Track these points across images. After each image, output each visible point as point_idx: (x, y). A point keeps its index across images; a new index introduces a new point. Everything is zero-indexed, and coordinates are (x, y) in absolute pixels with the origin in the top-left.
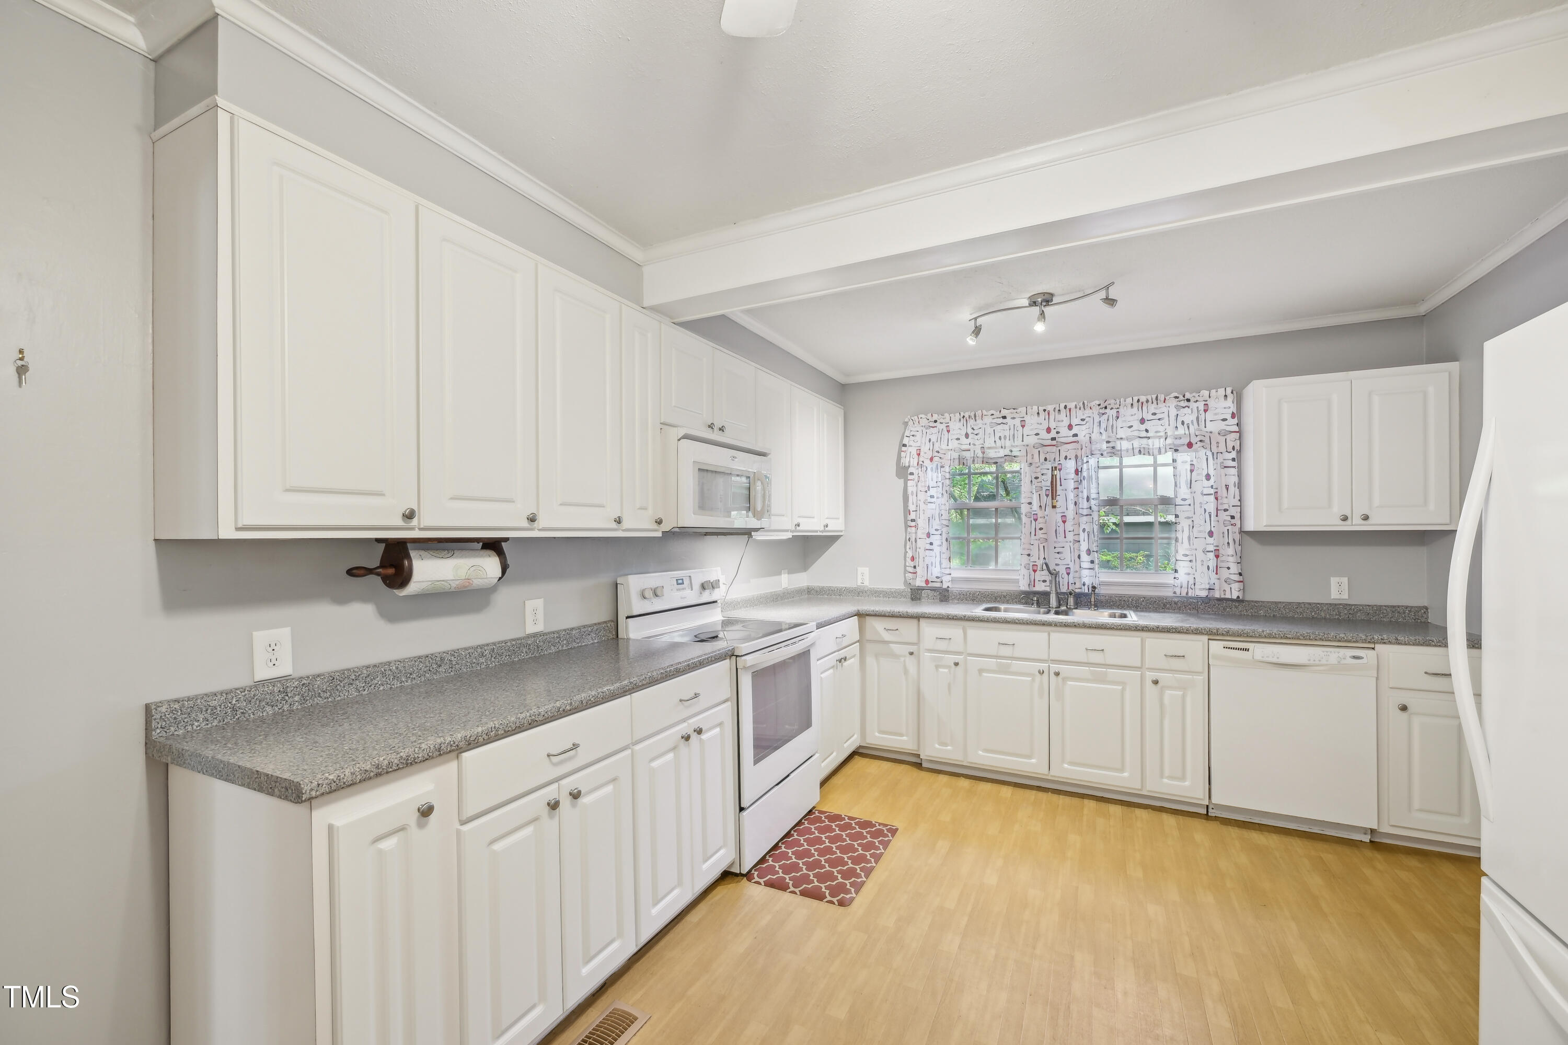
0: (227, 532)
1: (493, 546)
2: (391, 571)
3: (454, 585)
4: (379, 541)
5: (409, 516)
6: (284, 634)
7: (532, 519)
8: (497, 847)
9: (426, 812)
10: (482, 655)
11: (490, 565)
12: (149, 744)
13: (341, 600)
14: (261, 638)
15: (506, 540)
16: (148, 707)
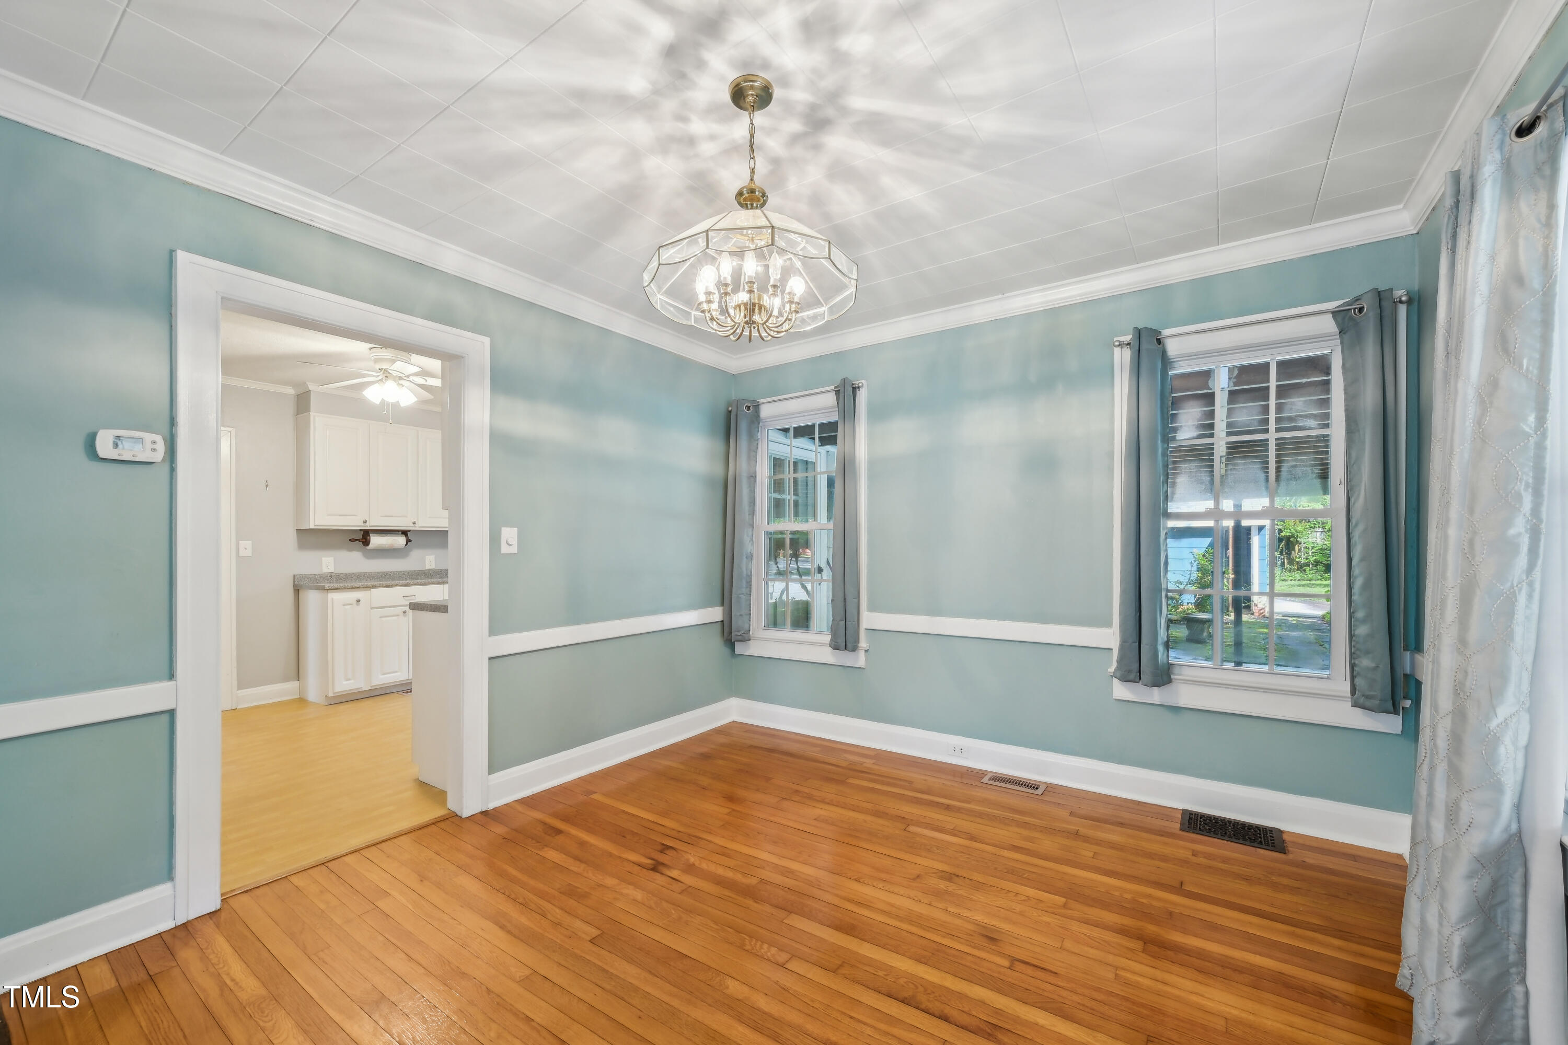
0: (312, 527)
1: (405, 533)
2: (364, 540)
3: (387, 546)
4: (361, 530)
5: (365, 522)
6: (331, 560)
7: (414, 523)
8: (383, 619)
9: (358, 601)
10: (404, 574)
11: (401, 541)
12: (295, 585)
13: (350, 550)
14: (325, 560)
15: (410, 531)
16: (294, 576)
